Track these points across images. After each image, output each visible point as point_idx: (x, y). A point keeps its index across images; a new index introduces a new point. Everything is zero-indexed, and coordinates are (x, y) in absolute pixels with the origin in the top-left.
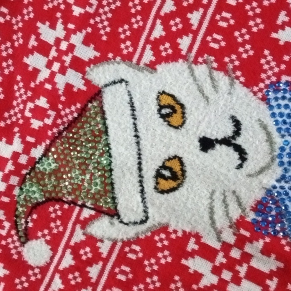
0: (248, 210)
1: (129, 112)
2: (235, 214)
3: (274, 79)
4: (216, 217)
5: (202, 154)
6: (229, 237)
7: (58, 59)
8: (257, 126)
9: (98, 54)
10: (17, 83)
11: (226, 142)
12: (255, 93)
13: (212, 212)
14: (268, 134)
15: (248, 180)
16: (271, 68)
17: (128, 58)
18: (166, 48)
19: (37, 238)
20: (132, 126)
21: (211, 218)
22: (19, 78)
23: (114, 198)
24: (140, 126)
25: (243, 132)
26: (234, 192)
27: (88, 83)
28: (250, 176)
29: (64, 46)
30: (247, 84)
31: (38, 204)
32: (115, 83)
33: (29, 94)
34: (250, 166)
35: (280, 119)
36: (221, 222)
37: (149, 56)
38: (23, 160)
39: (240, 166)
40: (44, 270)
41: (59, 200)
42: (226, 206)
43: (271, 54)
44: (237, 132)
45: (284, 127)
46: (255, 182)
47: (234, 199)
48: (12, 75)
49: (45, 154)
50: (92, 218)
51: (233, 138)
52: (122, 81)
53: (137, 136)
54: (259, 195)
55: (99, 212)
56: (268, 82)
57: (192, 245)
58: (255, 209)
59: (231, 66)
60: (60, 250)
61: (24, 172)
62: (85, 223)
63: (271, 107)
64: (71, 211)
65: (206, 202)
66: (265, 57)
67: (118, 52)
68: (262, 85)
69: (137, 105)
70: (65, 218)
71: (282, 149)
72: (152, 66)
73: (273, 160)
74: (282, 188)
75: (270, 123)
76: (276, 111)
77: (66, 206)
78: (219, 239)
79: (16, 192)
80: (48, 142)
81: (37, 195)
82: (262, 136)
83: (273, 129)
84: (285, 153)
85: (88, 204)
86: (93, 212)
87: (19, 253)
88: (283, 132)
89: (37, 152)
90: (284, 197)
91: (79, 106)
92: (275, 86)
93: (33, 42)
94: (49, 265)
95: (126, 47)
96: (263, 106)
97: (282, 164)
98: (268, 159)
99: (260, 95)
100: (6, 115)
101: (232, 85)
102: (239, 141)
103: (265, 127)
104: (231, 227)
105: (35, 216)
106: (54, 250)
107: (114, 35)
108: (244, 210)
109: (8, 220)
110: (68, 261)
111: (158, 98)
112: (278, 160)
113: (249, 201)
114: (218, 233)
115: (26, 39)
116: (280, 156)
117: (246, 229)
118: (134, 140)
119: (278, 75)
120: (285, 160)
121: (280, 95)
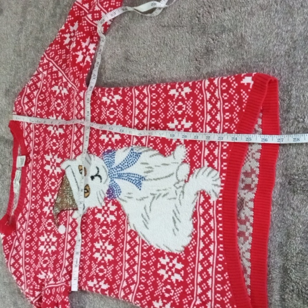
1: (73, 175)
2: (103, 196)
3: (103, 151)
5: (92, 181)
6: (104, 204)
7: (53, 165)
8: (102, 167)
9: (62, 160)
10: (44, 176)
11: (96, 175)
13: (98, 198)
14: (105, 169)
16: (102, 149)
17: (69, 158)
18: (77, 151)
19: (61, 224)
20: (74, 179)
21: (99, 200)
22: (45, 174)
23: (76, 204)
24: (77, 179)
26: (102, 190)
27: (62, 170)
28: (104, 183)
29: (53, 160)
30: (98, 155)
31: (59, 213)
32: (67, 167)
33: (49, 178)
34: (103, 180)
35: (107, 163)
36: (101, 201)
37: (74, 155)
38: (52, 201)
39: (101, 181)
40: (65, 234)
41: (63, 210)
42: (101, 195)
43: (100, 144)
44: (98, 172)
45: (108, 165)
47: (102, 192)
48: (42, 174)
49: (57, 197)
50: (73, 212)
51: (98, 173)
52: (69, 166)
53: (76, 182)
54: (107, 188)
55: (74, 210)
56: (102, 153)
57: (96, 211)
58: (107, 193)
59: (93, 151)
60: (67, 226)
61: (53, 205)
62: (71, 215)
63: (104, 160)
64: (67, 212)
65: (96, 196)
66: (99, 146)
67: (66, 157)
68: (101, 155)
69: (74, 172)
70: (66, 216)
72: (75, 158)
75: (104, 165)
77: (66, 212)
78: (101, 206)
79: (53, 212)
80: (57, 192)
81: (58, 211)
82: (104, 170)
83: (106, 167)
84: (110, 173)
85: (71, 208)
86: (72, 211)
87: (58, 232)
89: (55, 197)
91: (61, 178)
92: (104, 154)
93: (45, 162)
94: (66, 232)
95: (68, 155)
96: (102, 161)
97: (110, 177)
98: (106, 177)
100: (44, 188)
101: (94, 157)
102: (100, 174)
103: (104, 167)
105: (59, 218)
106: (66, 227)
107: (65, 152)
109: (53, 222)
110: (70, 229)
111: (79, 168)
113: (105, 191)
114: (101, 204)
115: (42, 161)
117: (107, 200)
118: (76, 183)
119: (104, 150)
120: (110, 175)
121: (105, 156)
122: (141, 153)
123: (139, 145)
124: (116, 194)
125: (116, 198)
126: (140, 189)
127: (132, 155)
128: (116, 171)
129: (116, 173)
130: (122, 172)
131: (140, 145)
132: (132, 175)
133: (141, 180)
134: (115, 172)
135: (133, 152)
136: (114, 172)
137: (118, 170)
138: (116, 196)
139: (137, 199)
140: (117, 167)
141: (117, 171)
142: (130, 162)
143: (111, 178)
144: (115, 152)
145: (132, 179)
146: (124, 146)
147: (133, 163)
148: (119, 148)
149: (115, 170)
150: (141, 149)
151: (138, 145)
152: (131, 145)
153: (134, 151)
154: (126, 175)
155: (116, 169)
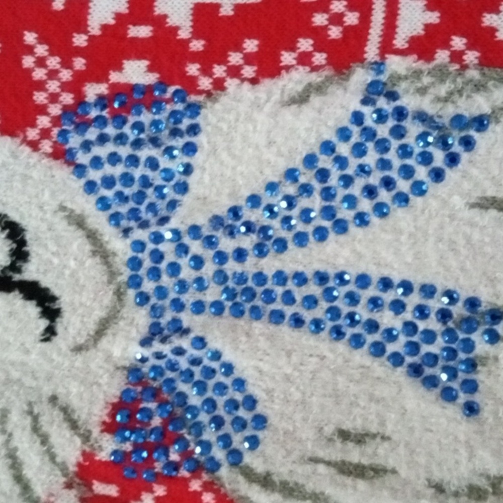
0: (96, 432)
2: (70, 451)
3: (68, 98)
4: (28, 473)
12: (34, 146)
13: (15, 464)
14: (92, 236)
15: (79, 360)
16: (53, 74)
25: (32, 247)
26: (53, 399)
28: (79, 349)
30: (8, 128)
34: (73, 325)
35: (109, 193)
39: (50, 333)
42: (44, 440)
43: (42, 40)
44: (20, 254)
45: (124, 209)
46: (95, 360)
47: (58, 415)
51: (14, 267)
56: (55, 110)
63: (80, 170)
66: (30, 50)
68: (43, 121)
71: (135, 263)
73: (119, 294)
74: (159, 356)
76: (95, 175)
84: (142, 272)
88: (124, 223)
90: (170, 374)
92: (76, 116)
97: (143, 299)
99: (47, 146)
102: (31, 272)
103: (79, 222)
104: (69, 486)
108: (86, 437)
112: (131, 293)
113: (94, 410)
116: (135, 282)
117: (107, 480)
119: (75, 86)
120: (148, 286)
121: (92, 134)
122: (481, 123)
123: (457, 57)
124: (210, 435)
125: (215, 466)
126: (471, 409)
127: (383, 131)
128: (208, 254)
129: (209, 269)
130: (270, 265)
131: (471, 57)
132: (372, 291)
133: (476, 337)
134: (198, 262)
135: (400, 113)
136: (184, 262)
137: (227, 245)
138: (219, 453)
139: (439, 488)
140: (217, 221)
141: (221, 257)
142: (356, 190)
143: (156, 311)
144: (194, 109)
145: (373, 326)
146: (287, 58)
147: (384, 196)
148: (234, 72)
149: (196, 247)
150: (479, 87)
151: (442, 56)
152: (372, 51)
153: (410, 101)
154: (314, 289)
155: (210, 242)
